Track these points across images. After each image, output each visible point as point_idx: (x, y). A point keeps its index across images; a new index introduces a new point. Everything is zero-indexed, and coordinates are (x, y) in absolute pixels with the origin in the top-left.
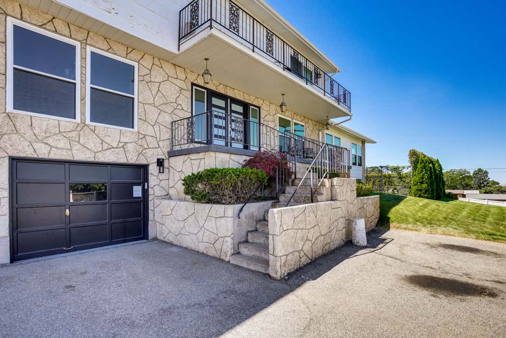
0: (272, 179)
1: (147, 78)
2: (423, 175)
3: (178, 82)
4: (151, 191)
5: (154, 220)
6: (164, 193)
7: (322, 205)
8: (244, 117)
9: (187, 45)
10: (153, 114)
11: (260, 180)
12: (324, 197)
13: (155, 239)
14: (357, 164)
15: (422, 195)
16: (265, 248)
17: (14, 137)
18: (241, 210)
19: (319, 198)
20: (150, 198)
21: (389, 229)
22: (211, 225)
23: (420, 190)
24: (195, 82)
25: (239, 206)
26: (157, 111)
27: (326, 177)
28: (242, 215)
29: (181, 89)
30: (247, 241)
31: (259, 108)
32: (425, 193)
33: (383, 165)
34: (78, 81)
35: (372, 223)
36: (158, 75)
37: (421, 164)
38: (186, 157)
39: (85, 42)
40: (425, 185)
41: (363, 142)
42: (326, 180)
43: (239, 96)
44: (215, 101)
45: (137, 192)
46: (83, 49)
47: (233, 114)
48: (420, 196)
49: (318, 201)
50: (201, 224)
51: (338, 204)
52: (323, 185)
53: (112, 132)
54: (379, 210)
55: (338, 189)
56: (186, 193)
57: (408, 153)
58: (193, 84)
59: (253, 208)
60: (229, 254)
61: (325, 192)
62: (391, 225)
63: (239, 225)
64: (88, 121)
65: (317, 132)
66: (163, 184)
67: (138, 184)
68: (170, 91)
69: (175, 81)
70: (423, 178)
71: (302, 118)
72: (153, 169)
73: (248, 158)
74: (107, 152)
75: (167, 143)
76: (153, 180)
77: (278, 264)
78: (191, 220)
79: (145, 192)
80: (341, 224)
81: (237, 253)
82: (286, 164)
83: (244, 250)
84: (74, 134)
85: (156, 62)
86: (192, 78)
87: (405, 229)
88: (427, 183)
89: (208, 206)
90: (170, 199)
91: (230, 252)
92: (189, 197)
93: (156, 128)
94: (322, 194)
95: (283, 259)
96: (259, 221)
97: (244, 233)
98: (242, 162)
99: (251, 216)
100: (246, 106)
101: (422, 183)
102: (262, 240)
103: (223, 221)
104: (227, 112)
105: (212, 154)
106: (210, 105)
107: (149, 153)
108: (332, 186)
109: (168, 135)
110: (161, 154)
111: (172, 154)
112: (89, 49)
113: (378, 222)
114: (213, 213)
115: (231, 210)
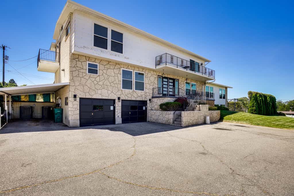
0: (183, 105)
1: (147, 76)
2: (254, 103)
3: (154, 76)
4: (148, 108)
5: (148, 116)
6: (151, 109)
7: (196, 112)
8: (173, 87)
9: (158, 67)
10: (148, 86)
11: (179, 105)
12: (197, 110)
13: (149, 122)
14: (222, 98)
15: (253, 112)
16: (181, 121)
17: (122, 95)
18: (175, 113)
19: (195, 110)
20: (147, 110)
21: (222, 121)
22: (167, 116)
23: (252, 110)
24: (159, 75)
25: (174, 112)
26: (149, 85)
27: (198, 104)
28: (175, 114)
29: (155, 78)
30: (176, 121)
31: (178, 80)
32: (255, 111)
33: (236, 98)
34: (133, 80)
35: (216, 119)
36: (149, 75)
37: (253, 98)
38: (158, 99)
39: (134, 70)
40: (254, 108)
41: (226, 88)
42: (197, 105)
43: (171, 77)
44: (164, 80)
45: (144, 108)
46: (134, 72)
47: (170, 86)
48: (252, 113)
49: (195, 111)
50: (164, 116)
51: (201, 112)
52: (197, 106)
53: (139, 92)
54: (220, 116)
55: (201, 108)
56: (160, 108)
57: (247, 93)
58: (158, 76)
59: (177, 112)
60: (172, 123)
61: (197, 108)
62: (224, 120)
63: (174, 116)
64: (134, 90)
65: (202, 86)
66: (151, 106)
67: (144, 106)
68: (152, 79)
69: (153, 76)
70: (253, 104)
71: (195, 81)
72: (148, 102)
73: (176, 99)
74: (138, 98)
75: (152, 94)
76: (148, 105)
77: (184, 123)
78: (161, 115)
79: (146, 108)
80: (202, 118)
81: (173, 123)
82: (187, 100)
83: (175, 122)
84: (132, 93)
85: (149, 71)
86: (158, 74)
87: (228, 122)
88: (255, 107)
89: (166, 112)
90: (152, 110)
91: (172, 122)
92: (161, 109)
93: (149, 90)
94: (196, 109)
95: (185, 123)
96: (179, 116)
97: (175, 118)
98: (174, 100)
99: (177, 114)
100: (174, 80)
101: (253, 107)
102: (180, 120)
103: (170, 115)
104: (168, 86)
105: (166, 98)
106: (163, 81)
107: (147, 97)
108: (199, 107)
109: (152, 92)
110: (150, 97)
111: (153, 97)
112: (135, 71)
113: (219, 119)
114: (167, 113)
115: (172, 112)
